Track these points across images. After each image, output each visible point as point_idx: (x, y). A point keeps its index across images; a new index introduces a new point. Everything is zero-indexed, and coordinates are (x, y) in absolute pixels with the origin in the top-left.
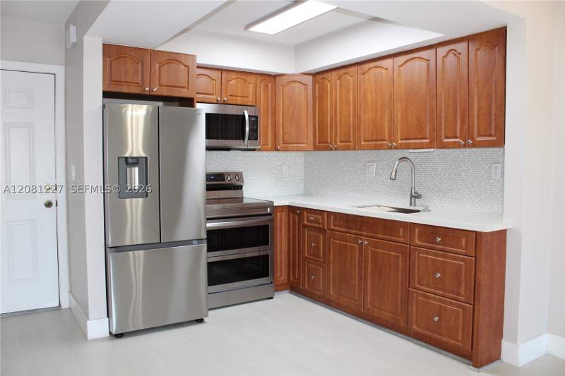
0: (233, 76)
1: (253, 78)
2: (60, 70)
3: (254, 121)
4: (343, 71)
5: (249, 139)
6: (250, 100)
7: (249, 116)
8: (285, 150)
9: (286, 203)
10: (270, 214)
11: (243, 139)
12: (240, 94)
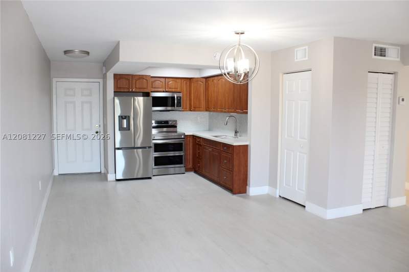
0: (171, 80)
1: (180, 80)
2: (101, 81)
3: (179, 99)
4: (213, 78)
5: (177, 106)
6: (179, 90)
7: (177, 97)
8: (194, 111)
9: (191, 134)
10: (183, 138)
11: (174, 106)
12: (173, 87)
